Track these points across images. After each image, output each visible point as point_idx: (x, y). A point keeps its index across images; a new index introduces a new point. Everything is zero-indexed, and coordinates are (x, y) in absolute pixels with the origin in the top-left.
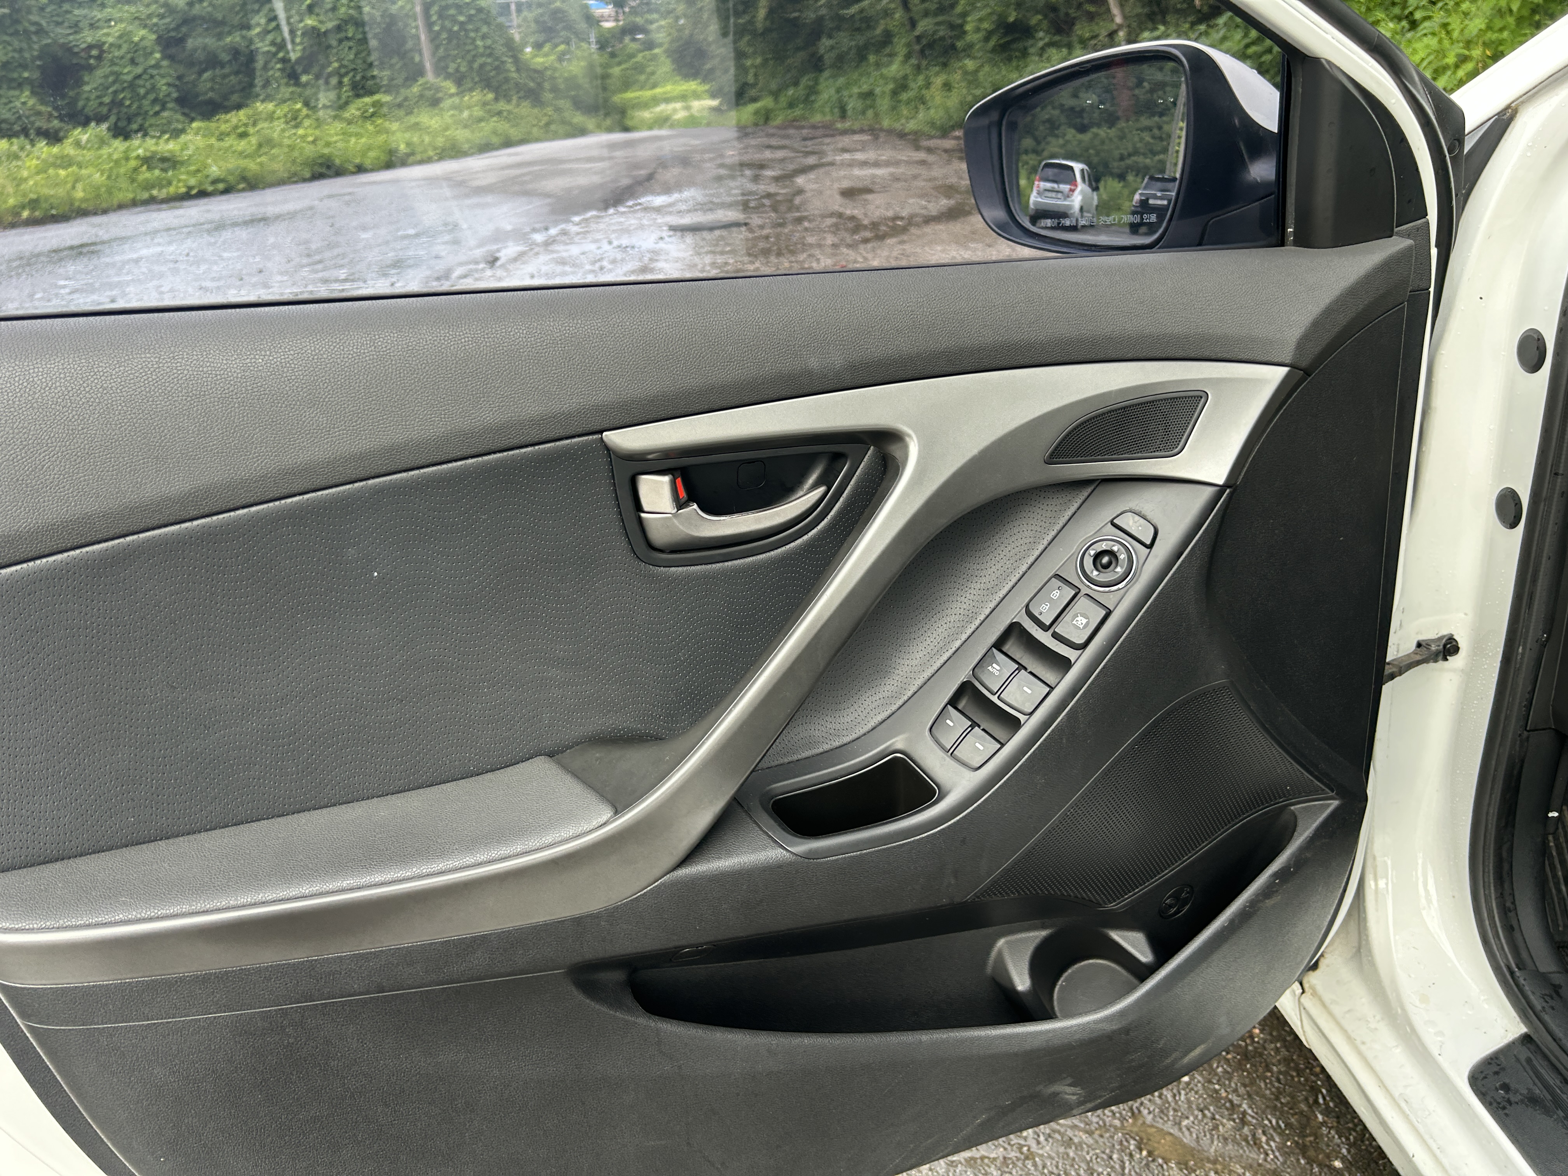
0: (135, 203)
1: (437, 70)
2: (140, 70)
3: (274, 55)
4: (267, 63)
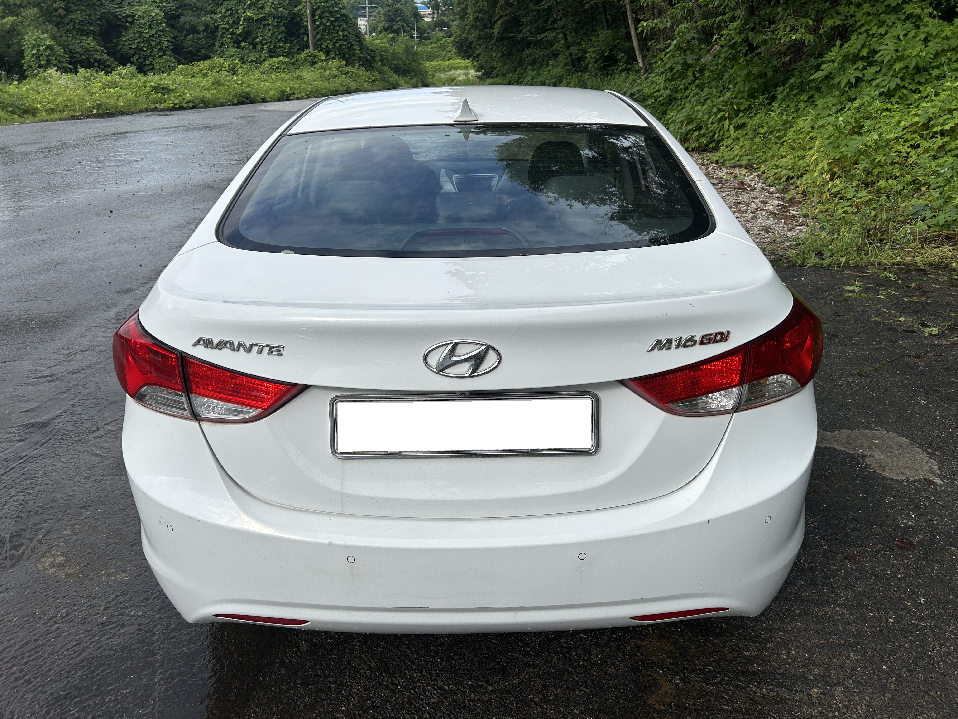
1: (316, 46)
2: (154, 32)
3: (227, 30)
4: (223, 33)
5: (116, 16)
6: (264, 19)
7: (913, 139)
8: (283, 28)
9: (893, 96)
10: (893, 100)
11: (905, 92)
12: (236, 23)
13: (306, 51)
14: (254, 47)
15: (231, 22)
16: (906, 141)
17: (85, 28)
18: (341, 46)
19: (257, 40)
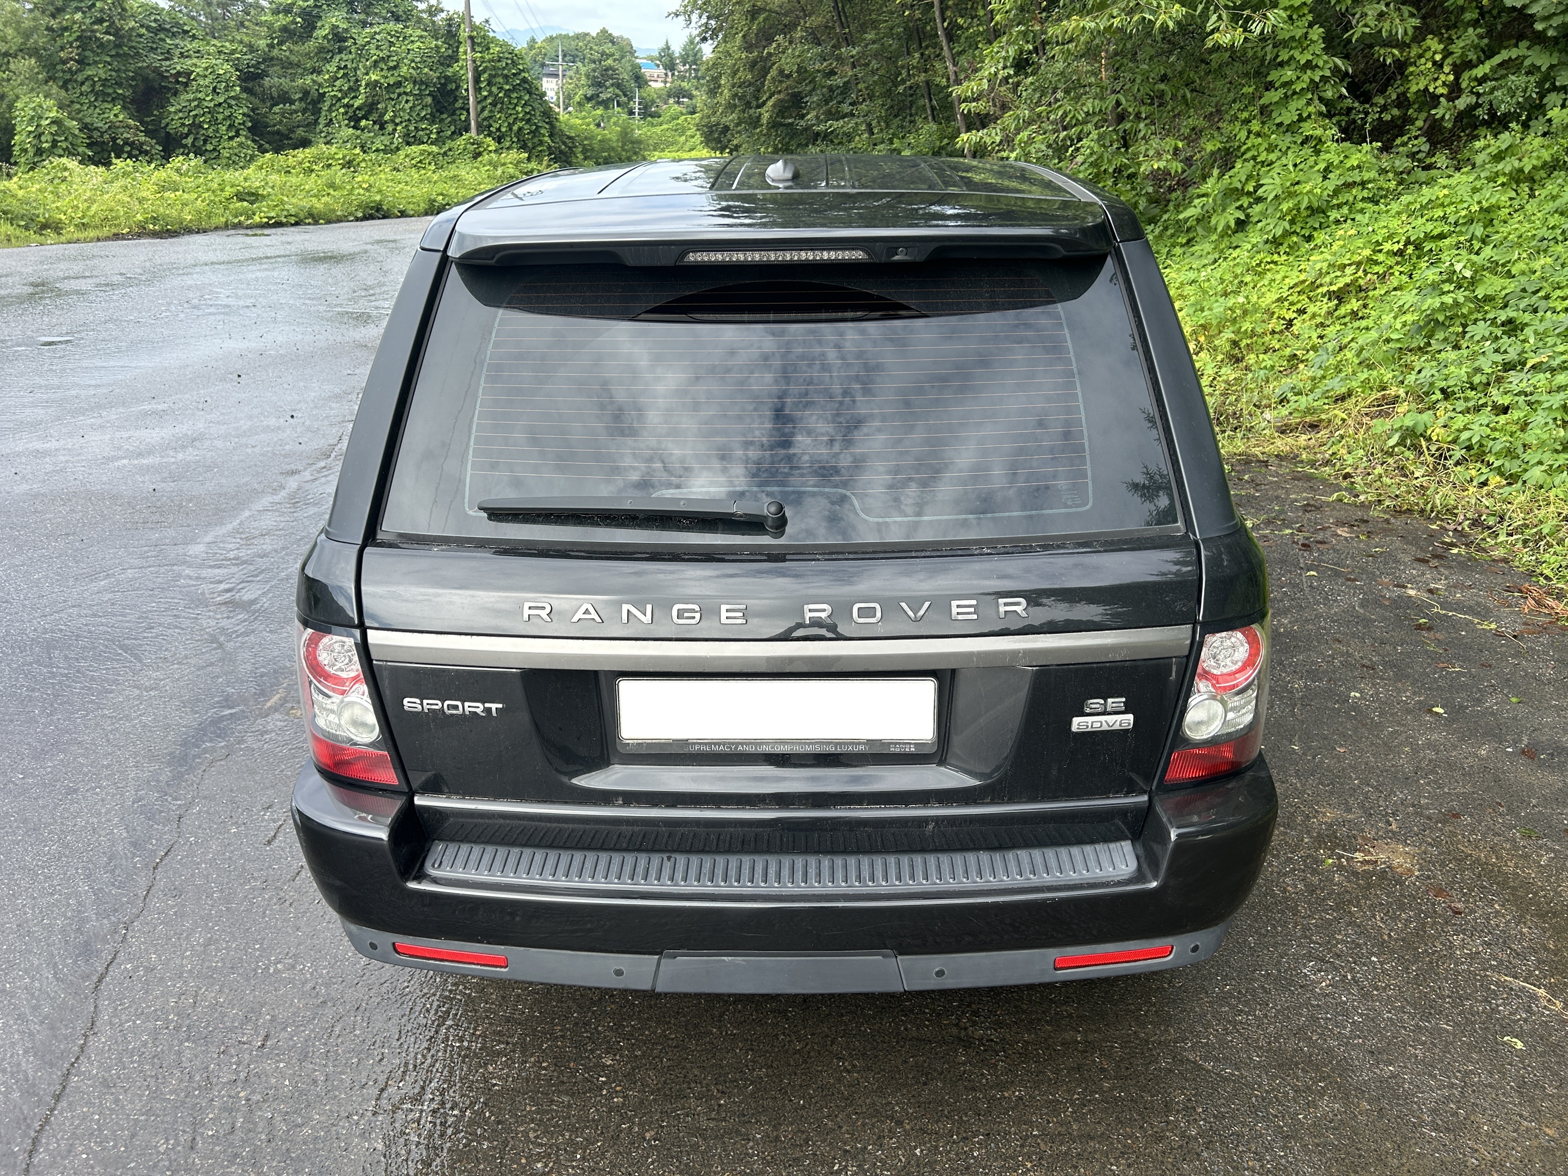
0: (226, 226)
1: (480, 129)
2: (221, 99)
3: (340, 100)
4: (332, 105)
5: (160, 73)
6: (399, 84)
7: (1299, 301)
8: (429, 100)
9: (1281, 244)
10: (1282, 249)
11: (1295, 239)
12: (353, 90)
13: (466, 136)
14: (382, 128)
15: (346, 88)
16: (1292, 304)
17: (110, 91)
18: (520, 129)
19: (387, 117)
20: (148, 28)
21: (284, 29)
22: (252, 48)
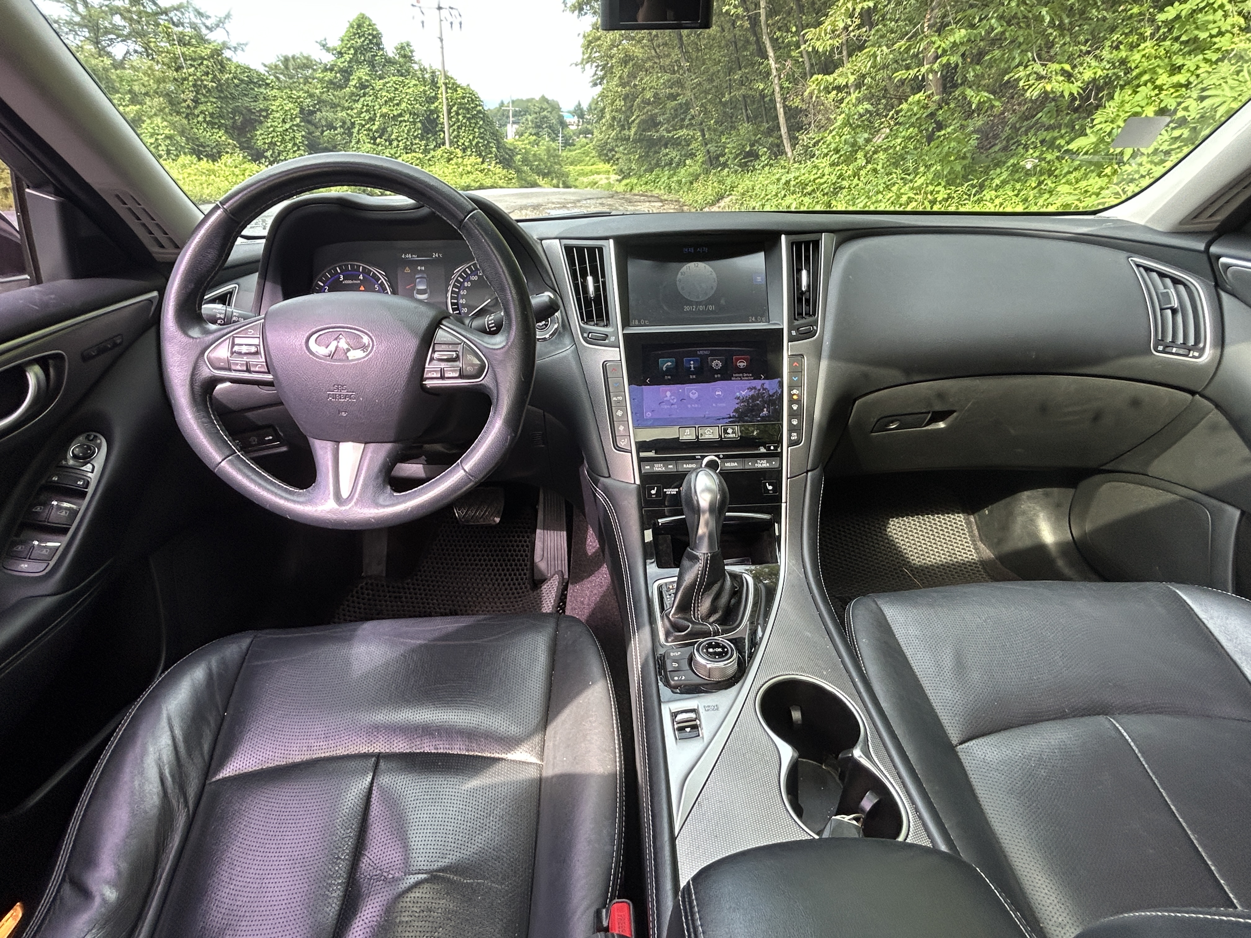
1: (451, 143)
2: (287, 126)
3: (363, 126)
4: (359, 130)
5: (250, 110)
6: (400, 115)
8: (419, 125)
12: (372, 120)
13: (443, 148)
14: (391, 144)
15: (367, 118)
17: (217, 121)
18: (478, 143)
19: (393, 137)
20: (242, 81)
21: (331, 82)
22: (311, 96)
